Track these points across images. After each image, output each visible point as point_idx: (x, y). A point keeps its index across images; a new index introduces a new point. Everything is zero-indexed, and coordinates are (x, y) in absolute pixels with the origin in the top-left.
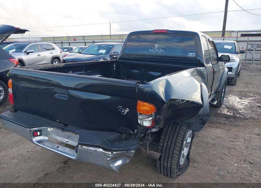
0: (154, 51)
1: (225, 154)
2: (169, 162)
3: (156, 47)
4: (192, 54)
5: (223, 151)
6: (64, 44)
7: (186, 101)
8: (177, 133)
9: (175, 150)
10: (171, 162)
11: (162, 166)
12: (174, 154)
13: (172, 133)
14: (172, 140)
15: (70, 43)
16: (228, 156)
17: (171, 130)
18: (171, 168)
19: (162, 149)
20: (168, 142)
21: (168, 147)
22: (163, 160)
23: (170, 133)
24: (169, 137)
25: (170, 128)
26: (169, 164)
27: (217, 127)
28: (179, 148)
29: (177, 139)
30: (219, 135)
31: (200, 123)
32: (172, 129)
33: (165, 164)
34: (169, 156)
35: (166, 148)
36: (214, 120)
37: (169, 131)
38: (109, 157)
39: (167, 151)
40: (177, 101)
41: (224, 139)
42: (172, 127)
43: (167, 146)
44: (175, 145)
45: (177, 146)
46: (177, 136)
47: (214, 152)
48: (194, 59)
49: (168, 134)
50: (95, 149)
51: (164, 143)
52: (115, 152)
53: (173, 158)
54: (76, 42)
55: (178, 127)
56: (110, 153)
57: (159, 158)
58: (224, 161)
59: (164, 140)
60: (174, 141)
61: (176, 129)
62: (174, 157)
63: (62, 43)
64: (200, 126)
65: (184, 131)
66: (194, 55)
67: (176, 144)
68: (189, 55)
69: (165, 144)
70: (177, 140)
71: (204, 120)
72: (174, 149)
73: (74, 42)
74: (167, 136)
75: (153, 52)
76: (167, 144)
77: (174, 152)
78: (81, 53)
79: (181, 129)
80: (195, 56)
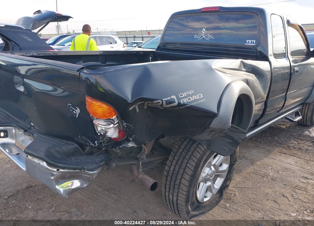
0: (201, 37)
1: (283, 196)
2: (175, 194)
3: (203, 33)
4: (252, 42)
5: (283, 190)
6: (137, 38)
7: (176, 104)
8: (190, 153)
9: (183, 179)
10: (178, 196)
11: (167, 199)
12: (181, 184)
13: (183, 153)
14: (181, 164)
15: (143, 38)
16: (288, 200)
17: (183, 149)
18: (177, 204)
19: (168, 175)
20: (175, 166)
21: (175, 172)
22: (168, 190)
23: (181, 153)
24: (179, 158)
25: (183, 146)
26: (175, 198)
27: (293, 154)
28: (189, 176)
29: (188, 162)
30: (288, 166)
31: (228, 143)
32: (185, 147)
33: (171, 196)
34: (174, 186)
35: (172, 174)
36: (293, 144)
37: (180, 150)
38: (53, 175)
39: (173, 179)
40: (156, 102)
41: (294, 172)
42: (186, 145)
43: (173, 171)
44: (184, 172)
45: (186, 173)
46: (190, 158)
47: (269, 191)
48: (253, 49)
49: (178, 154)
50: (39, 162)
51: (170, 166)
52: (63, 169)
53: (180, 189)
54: (150, 36)
55: (195, 146)
56: (55, 170)
57: (150, 186)
58: (278, 206)
59: (172, 162)
60: (184, 165)
61: (190, 148)
62: (182, 188)
63: (135, 37)
64: (229, 148)
65: (201, 152)
66: (253, 43)
67: (186, 171)
68: (246, 43)
69: (172, 169)
70: (188, 165)
71: (236, 139)
72: (182, 177)
73: (148, 36)
74: (176, 157)
75: (199, 38)
76: (175, 168)
77: (182, 182)
78: (141, 47)
79: (198, 149)
80: (255, 44)
